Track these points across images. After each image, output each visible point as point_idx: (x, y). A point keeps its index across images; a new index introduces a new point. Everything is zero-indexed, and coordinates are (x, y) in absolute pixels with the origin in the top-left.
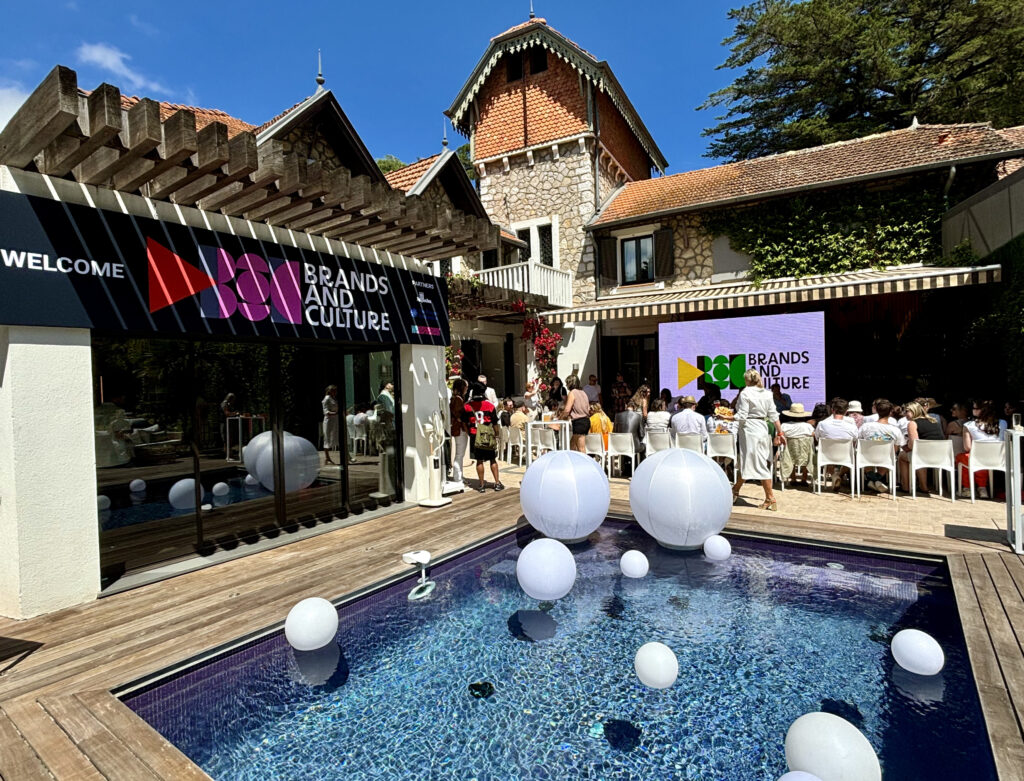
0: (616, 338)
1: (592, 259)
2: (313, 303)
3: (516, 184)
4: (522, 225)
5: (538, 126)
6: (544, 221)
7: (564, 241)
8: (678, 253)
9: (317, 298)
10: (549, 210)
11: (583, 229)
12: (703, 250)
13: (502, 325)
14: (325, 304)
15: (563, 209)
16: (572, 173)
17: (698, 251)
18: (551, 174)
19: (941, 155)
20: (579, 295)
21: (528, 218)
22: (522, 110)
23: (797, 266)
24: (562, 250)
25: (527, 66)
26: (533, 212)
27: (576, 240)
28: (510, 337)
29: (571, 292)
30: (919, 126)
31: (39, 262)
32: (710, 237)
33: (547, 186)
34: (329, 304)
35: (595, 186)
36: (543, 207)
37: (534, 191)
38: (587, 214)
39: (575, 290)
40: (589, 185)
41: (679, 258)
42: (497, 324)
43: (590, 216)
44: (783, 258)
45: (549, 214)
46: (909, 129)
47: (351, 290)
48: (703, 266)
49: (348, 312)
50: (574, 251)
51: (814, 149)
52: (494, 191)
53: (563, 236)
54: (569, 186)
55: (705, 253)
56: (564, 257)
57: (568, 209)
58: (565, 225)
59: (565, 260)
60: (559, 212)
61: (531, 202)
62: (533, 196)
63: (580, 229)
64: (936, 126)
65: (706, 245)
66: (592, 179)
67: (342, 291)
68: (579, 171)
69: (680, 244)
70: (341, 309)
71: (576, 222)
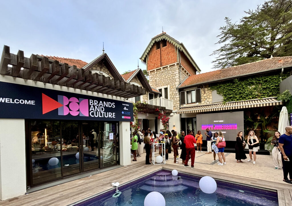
0: (185, 118)
1: (179, 97)
2: (92, 110)
3: (158, 77)
4: (160, 88)
5: (164, 61)
6: (166, 87)
7: (171, 92)
8: (202, 95)
9: (93, 109)
10: (167, 84)
11: (176, 89)
12: (209, 94)
13: (154, 115)
14: (96, 111)
15: (171, 83)
16: (173, 74)
17: (208, 94)
18: (167, 74)
19: (279, 66)
20: (175, 106)
21: (161, 86)
22: (160, 57)
23: (236, 98)
24: (170, 94)
25: (161, 45)
26: (163, 84)
27: (174, 92)
28: (156, 118)
29: (173, 106)
30: (273, 58)
31: (9, 101)
32: (211, 90)
33: (166, 77)
34: (97, 111)
35: (179, 77)
36: (165, 83)
37: (163, 79)
38: (177, 85)
39: (174, 105)
40: (178, 77)
41: (203, 96)
42: (153, 114)
43: (178, 85)
44: (232, 96)
45: (167, 85)
46: (270, 58)
47: (104, 107)
48: (209, 98)
49: (103, 113)
50: (173, 95)
51: (242, 65)
52: (152, 79)
53: (171, 91)
54: (172, 77)
55: (209, 95)
56: (171, 96)
57: (172, 83)
58: (171, 87)
59: (171, 97)
60: (170, 84)
61: (162, 82)
62: (163, 80)
63: (175, 89)
64: (278, 57)
65: (210, 93)
66: (179, 75)
67: (101, 107)
68: (175, 73)
69: (203, 92)
70: (101, 112)
71: (174, 87)
